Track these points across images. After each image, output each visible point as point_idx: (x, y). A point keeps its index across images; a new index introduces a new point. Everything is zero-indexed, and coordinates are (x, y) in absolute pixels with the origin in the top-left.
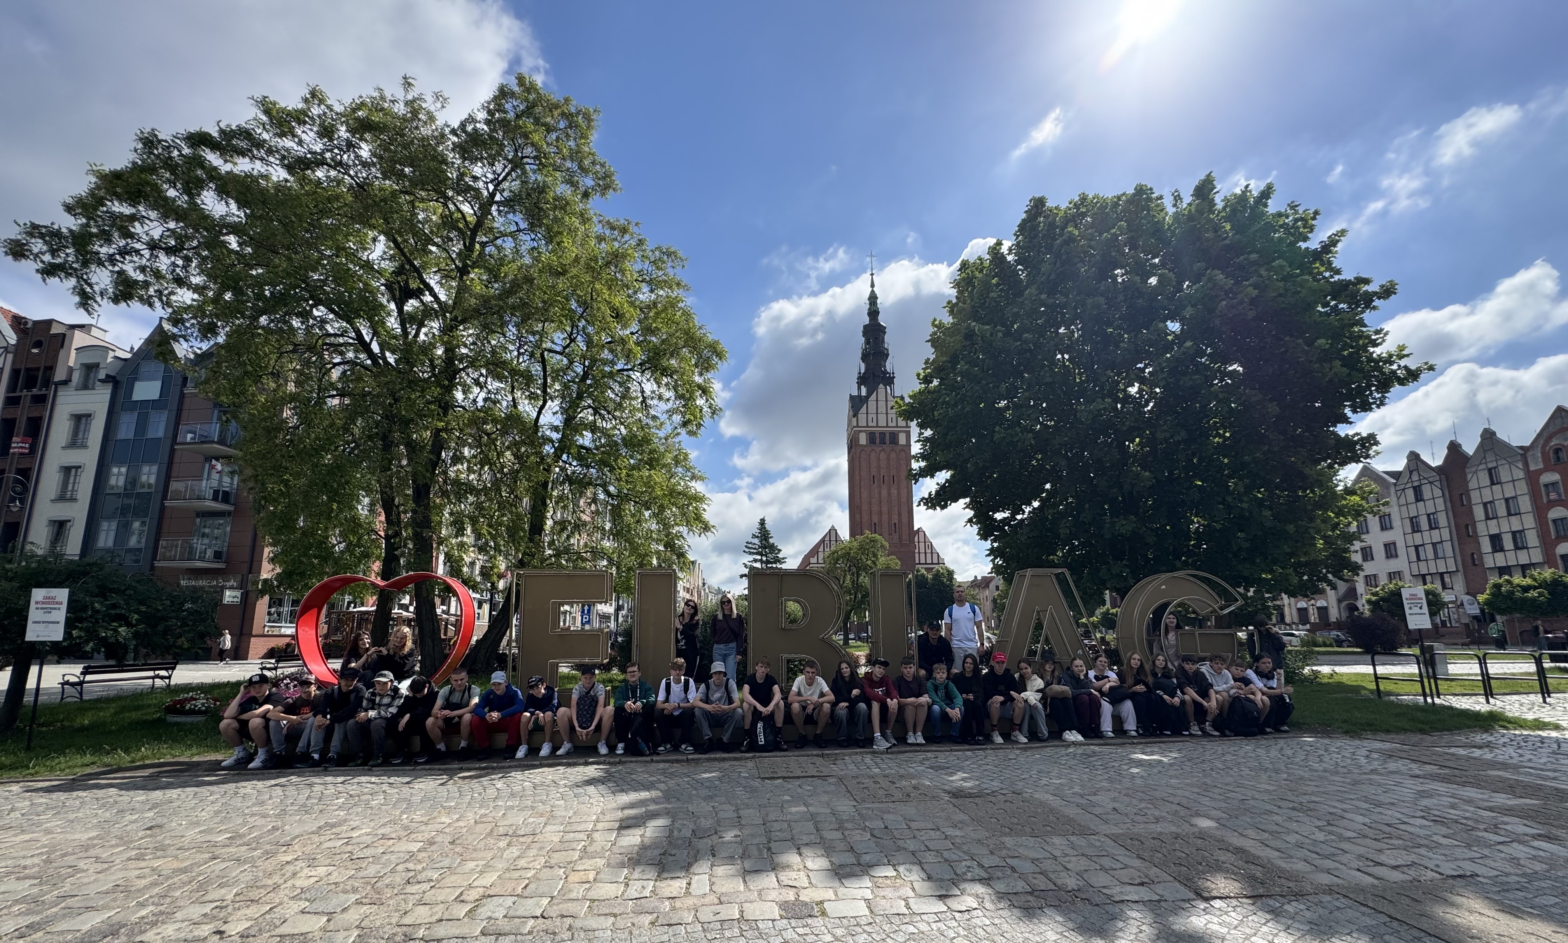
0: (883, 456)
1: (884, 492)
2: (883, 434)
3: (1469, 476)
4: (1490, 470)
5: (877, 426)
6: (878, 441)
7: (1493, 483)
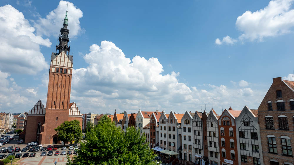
0: (61, 77)
1: (59, 90)
2: (62, 69)
3: (207, 123)
4: (211, 122)
5: (60, 66)
6: (60, 71)
7: (211, 127)
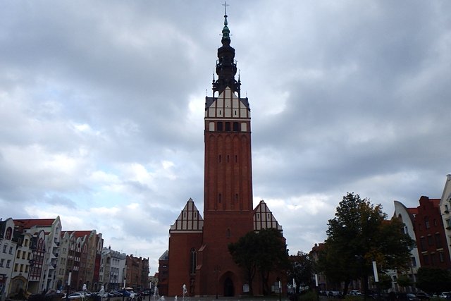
0: (228, 140)
1: (228, 169)
2: (228, 123)
5: (224, 117)
6: (224, 128)
